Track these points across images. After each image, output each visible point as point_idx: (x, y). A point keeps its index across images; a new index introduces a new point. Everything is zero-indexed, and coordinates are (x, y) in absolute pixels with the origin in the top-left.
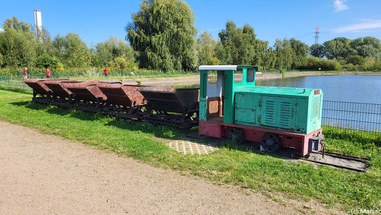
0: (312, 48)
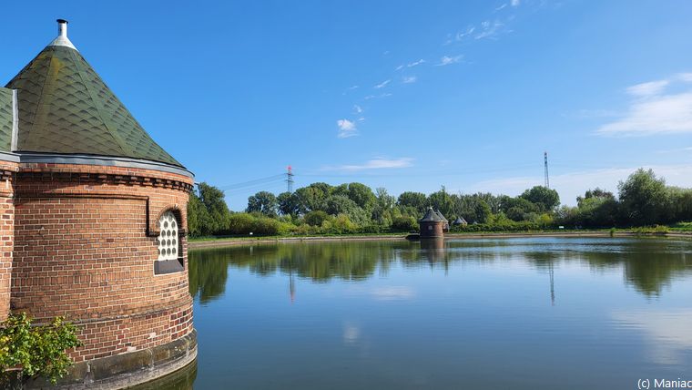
0: (280, 199)
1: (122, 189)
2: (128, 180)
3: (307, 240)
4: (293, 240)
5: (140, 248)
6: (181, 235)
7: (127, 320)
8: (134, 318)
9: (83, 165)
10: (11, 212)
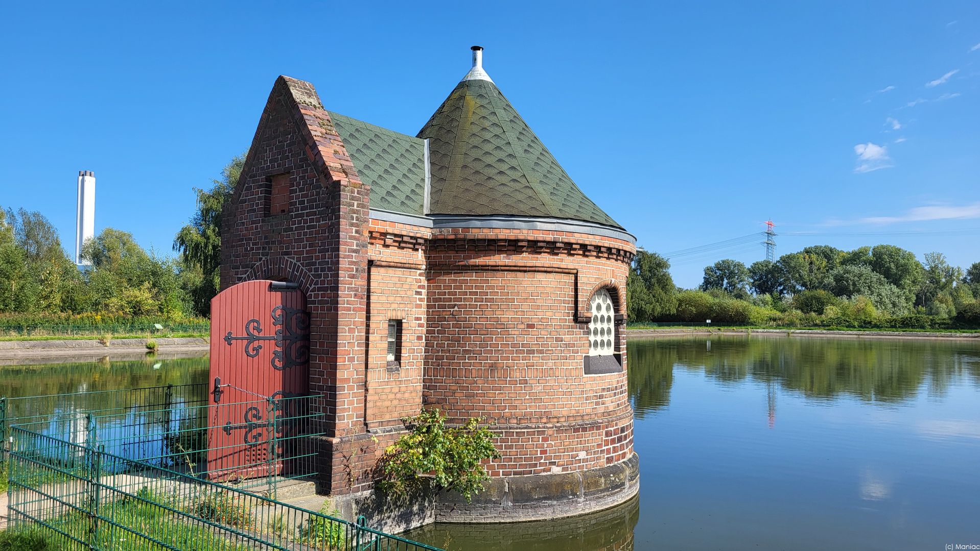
1: (545, 260)
2: (552, 247)
3: (799, 334)
4: (776, 334)
5: (567, 337)
6: (618, 322)
7: (550, 432)
8: (559, 430)
9: (501, 230)
10: (423, 287)
